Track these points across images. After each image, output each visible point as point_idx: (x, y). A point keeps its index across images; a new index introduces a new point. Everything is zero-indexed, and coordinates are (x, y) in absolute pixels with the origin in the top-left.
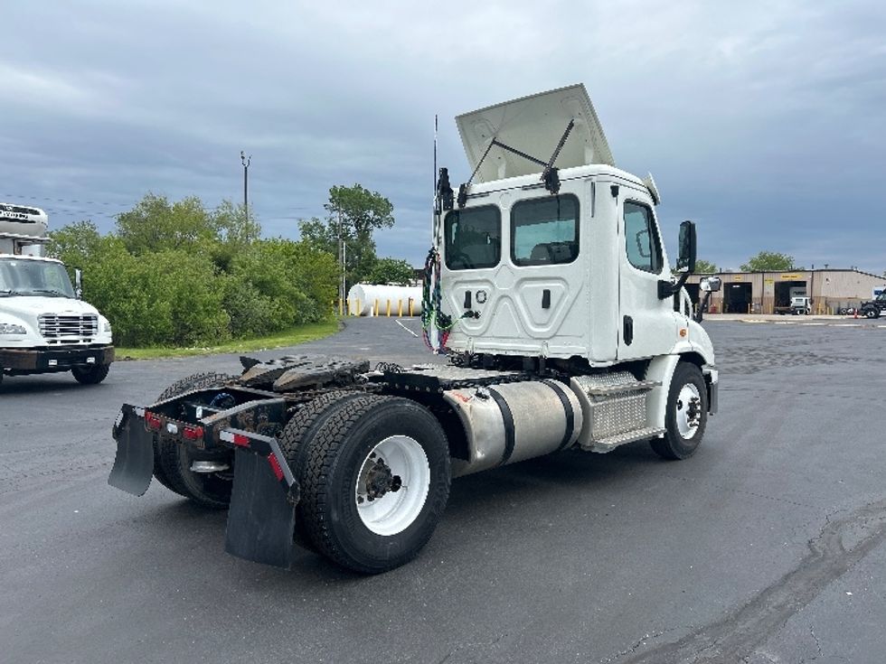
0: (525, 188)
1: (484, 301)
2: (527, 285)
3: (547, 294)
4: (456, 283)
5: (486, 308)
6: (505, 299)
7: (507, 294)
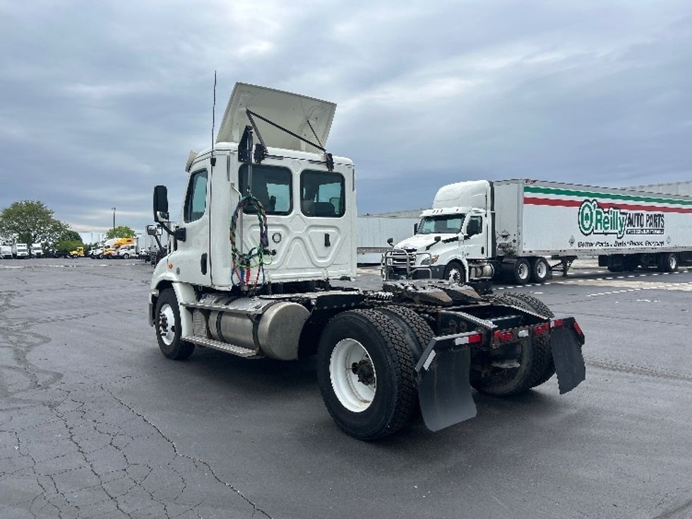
0: (311, 161)
1: (279, 242)
2: (312, 230)
3: (327, 236)
4: (253, 225)
5: (280, 247)
6: (298, 240)
7: (299, 236)
